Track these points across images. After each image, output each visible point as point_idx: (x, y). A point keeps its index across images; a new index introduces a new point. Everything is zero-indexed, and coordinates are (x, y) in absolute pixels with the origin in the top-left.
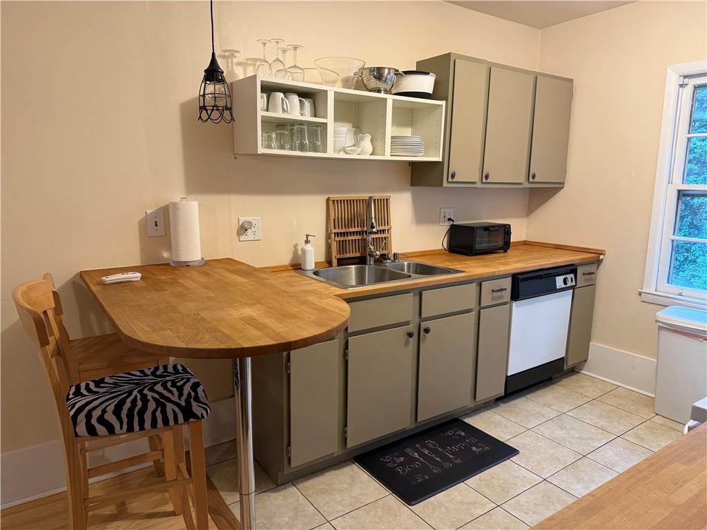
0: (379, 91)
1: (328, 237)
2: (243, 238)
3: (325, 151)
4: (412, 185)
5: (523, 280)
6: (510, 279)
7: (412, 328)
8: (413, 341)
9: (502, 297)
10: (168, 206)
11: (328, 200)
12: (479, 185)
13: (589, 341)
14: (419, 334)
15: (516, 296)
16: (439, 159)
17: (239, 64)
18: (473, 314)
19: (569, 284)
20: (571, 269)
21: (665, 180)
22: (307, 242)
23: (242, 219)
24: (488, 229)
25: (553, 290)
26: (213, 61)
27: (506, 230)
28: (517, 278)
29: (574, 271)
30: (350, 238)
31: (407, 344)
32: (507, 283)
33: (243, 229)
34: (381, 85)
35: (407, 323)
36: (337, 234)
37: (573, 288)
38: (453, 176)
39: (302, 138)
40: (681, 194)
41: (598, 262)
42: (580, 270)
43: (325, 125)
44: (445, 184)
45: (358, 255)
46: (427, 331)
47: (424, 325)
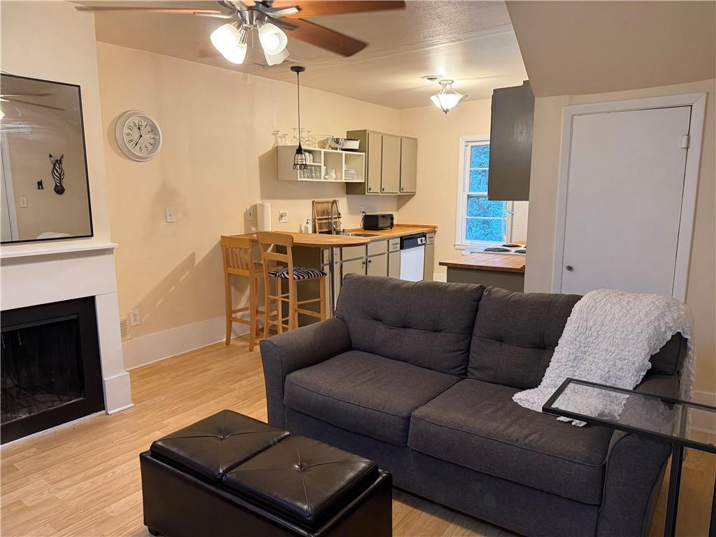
0: (337, 149)
1: (314, 221)
2: (281, 221)
3: (320, 179)
4: (347, 193)
5: (405, 239)
6: (399, 239)
7: (364, 260)
8: (364, 265)
9: (396, 248)
10: (256, 205)
11: (313, 202)
12: (380, 194)
13: (433, 273)
14: (366, 263)
15: (402, 248)
16: (363, 181)
17: (279, 137)
18: (386, 255)
19: (424, 242)
20: (424, 235)
21: (462, 191)
22: (307, 223)
23: (281, 212)
24: (383, 216)
25: (417, 245)
26: (300, 145)
27: (391, 218)
28: (403, 239)
29: (425, 236)
30: (324, 221)
31: (363, 267)
32: (398, 241)
33: (281, 216)
34: (338, 146)
35: (362, 258)
36: (318, 220)
37: (424, 244)
38: (370, 189)
39: (312, 173)
40: (469, 197)
41: (435, 232)
42: (427, 236)
43: (320, 166)
44: (366, 193)
45: (327, 230)
46: (370, 262)
47: (369, 259)
